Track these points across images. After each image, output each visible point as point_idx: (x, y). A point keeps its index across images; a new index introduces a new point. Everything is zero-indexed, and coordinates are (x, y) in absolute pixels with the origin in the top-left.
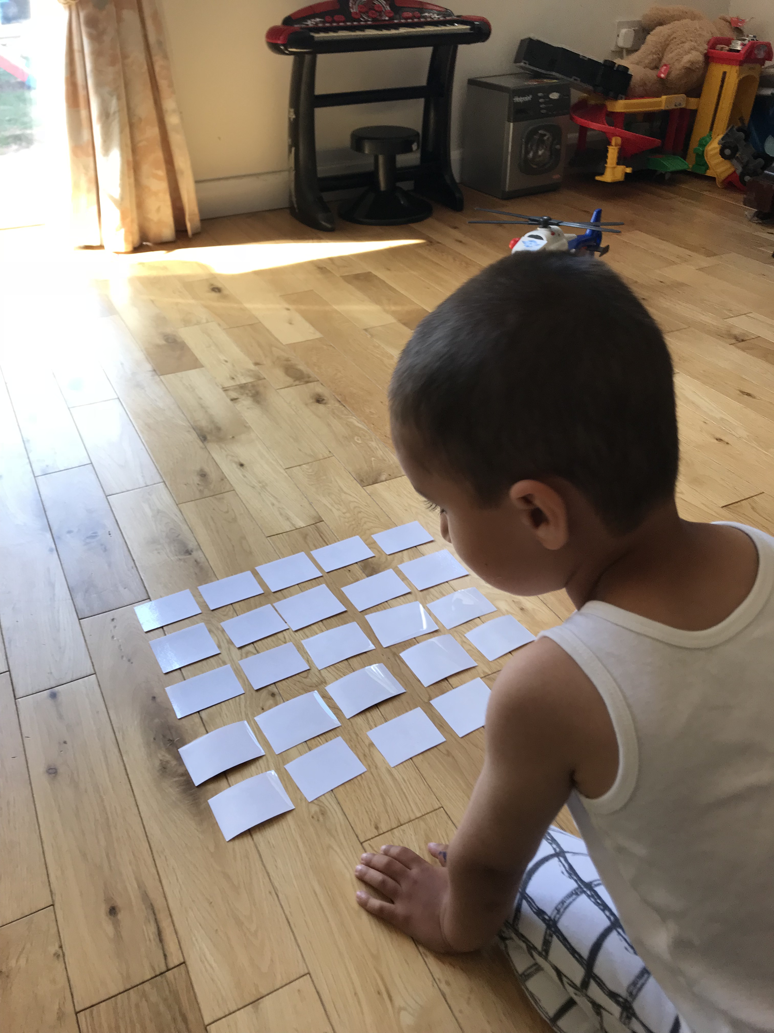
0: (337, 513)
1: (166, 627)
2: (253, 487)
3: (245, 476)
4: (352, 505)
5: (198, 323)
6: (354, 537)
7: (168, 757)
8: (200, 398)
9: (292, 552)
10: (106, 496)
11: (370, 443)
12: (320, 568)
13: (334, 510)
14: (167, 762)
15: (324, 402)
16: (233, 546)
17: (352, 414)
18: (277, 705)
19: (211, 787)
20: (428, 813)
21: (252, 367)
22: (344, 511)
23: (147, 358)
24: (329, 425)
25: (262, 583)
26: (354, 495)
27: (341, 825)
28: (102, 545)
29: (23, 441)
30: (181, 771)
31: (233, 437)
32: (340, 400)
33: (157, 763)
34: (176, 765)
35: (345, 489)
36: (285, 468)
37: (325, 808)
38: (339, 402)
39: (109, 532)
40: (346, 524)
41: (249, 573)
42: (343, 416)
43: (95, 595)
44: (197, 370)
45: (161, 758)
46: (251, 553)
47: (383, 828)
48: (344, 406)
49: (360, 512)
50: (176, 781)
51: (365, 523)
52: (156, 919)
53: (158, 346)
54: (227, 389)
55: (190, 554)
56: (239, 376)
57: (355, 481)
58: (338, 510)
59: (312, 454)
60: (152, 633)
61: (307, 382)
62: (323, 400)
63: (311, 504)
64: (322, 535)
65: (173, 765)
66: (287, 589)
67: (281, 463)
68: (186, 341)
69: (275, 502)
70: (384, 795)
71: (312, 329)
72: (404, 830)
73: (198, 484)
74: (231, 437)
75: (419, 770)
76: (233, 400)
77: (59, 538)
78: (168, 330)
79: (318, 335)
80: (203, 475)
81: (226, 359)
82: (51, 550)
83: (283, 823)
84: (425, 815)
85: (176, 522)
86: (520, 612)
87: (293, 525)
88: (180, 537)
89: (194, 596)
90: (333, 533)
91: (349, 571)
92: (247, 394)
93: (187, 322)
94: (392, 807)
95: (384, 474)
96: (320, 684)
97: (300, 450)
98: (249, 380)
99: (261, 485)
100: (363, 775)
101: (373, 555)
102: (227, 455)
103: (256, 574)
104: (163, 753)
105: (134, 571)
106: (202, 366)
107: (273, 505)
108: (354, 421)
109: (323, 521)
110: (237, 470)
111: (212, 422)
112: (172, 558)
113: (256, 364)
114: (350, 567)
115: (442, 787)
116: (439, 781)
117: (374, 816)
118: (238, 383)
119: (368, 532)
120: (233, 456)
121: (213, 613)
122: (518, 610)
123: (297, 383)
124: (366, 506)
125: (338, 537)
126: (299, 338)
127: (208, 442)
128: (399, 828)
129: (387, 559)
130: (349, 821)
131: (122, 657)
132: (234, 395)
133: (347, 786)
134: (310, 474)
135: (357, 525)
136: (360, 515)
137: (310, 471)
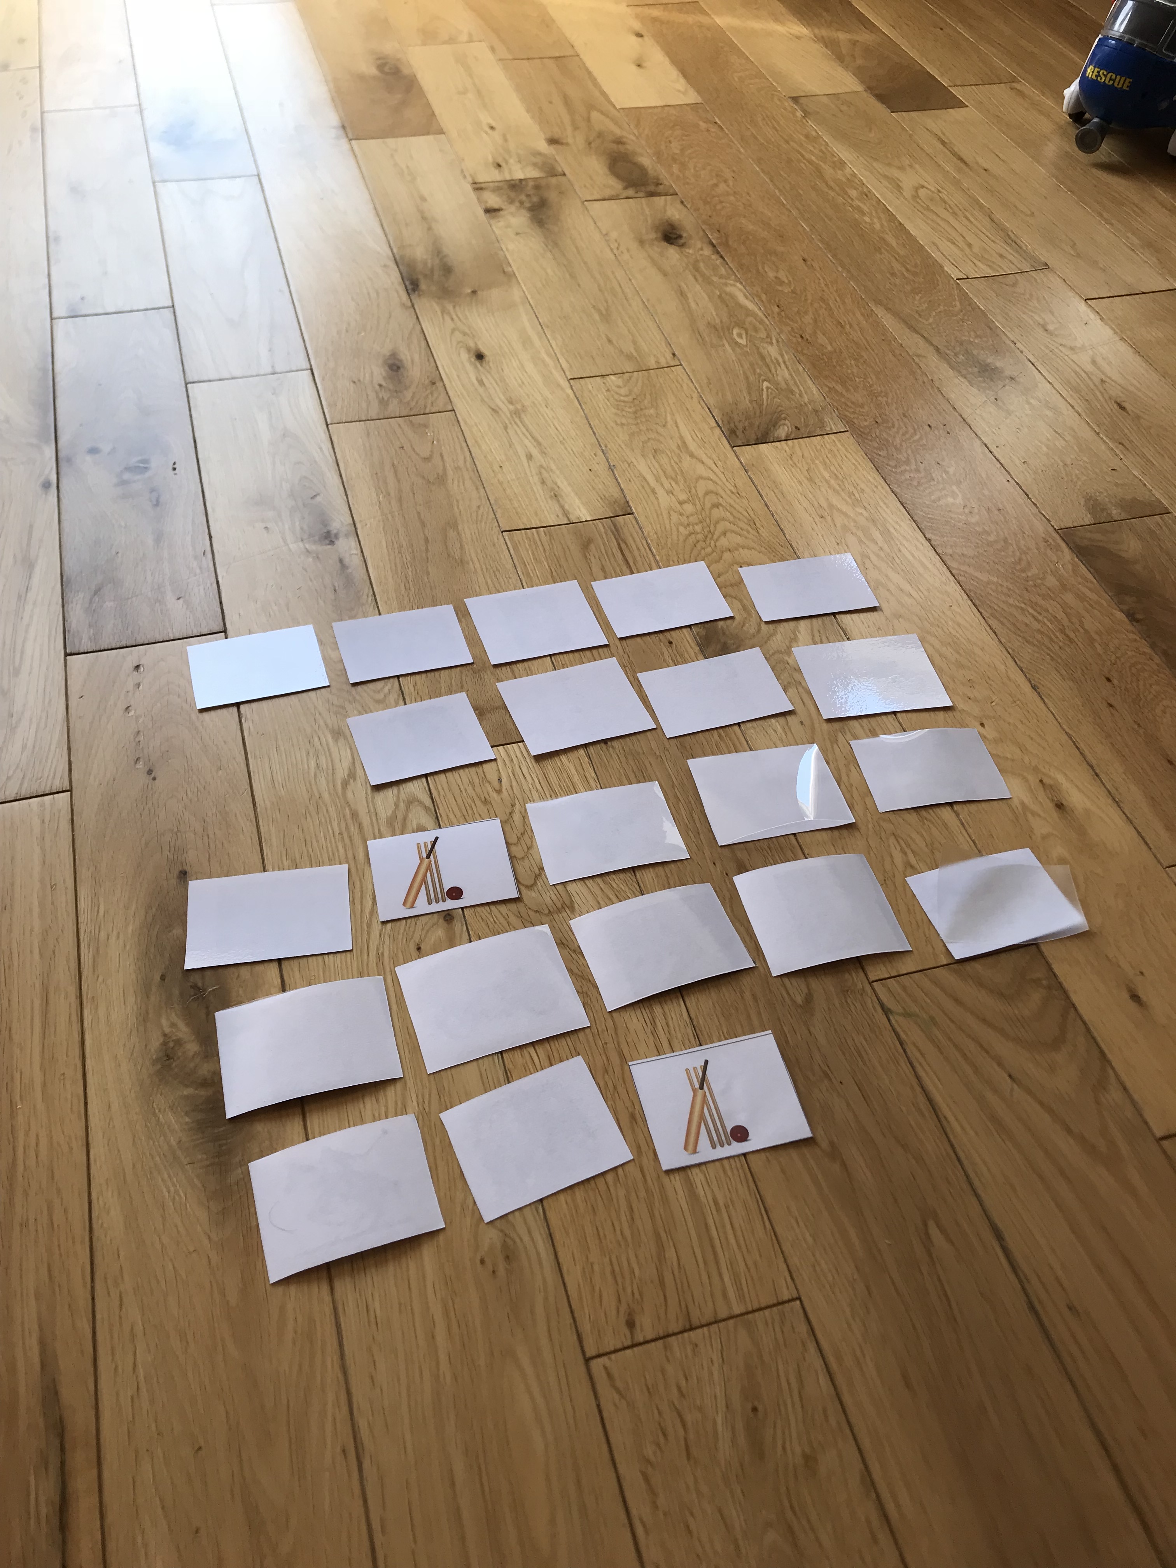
0: (665, 500)
1: (246, 705)
2: (495, 411)
3: (481, 383)
4: (702, 487)
5: (451, 40)
6: (693, 565)
7: (183, 1031)
8: (423, 199)
9: (552, 576)
10: (186, 384)
11: (764, 348)
12: (606, 626)
13: (661, 492)
14: (179, 1042)
15: (682, 241)
16: (427, 540)
17: (736, 276)
18: (452, 945)
19: (260, 1128)
20: (760, 1309)
21: (543, 146)
22: (683, 497)
23: (333, 100)
24: (682, 294)
25: (473, 640)
26: (710, 463)
27: (546, 1299)
28: (152, 490)
29: (47, 237)
30: (204, 1070)
31: (474, 292)
32: (714, 242)
33: (156, 1043)
34: (196, 1054)
35: (692, 446)
36: (569, 378)
37: (515, 1242)
38: (714, 246)
39: (174, 464)
40: (681, 529)
41: (448, 610)
42: (715, 279)
43: (112, 603)
44: (430, 138)
45: (167, 1030)
46: (462, 562)
47: (647, 1327)
48: (721, 257)
49: (716, 506)
50: (187, 1097)
51: (724, 534)
52: (63, 1463)
53: (362, 78)
54: (483, 185)
55: (332, 543)
56: (511, 161)
57: (718, 431)
58: (670, 492)
59: (635, 354)
60: (213, 713)
61: (652, 194)
62: (680, 237)
63: (611, 468)
64: (623, 546)
65: (191, 1054)
66: (526, 664)
67: (565, 365)
68: (419, 76)
69: (535, 452)
70: (663, 1235)
71: (681, 84)
72: (696, 1345)
73: (380, 385)
74: (469, 291)
75: (756, 1186)
76: (488, 211)
77: (69, 460)
78: (389, 48)
79: (692, 97)
80: (395, 367)
81: (494, 124)
82: (46, 485)
83: (410, 1265)
84: (754, 1311)
85: (315, 461)
86: (1055, 814)
87: (566, 513)
88: (319, 499)
89: (321, 642)
90: (648, 545)
91: (671, 643)
92: (522, 203)
93: (428, 36)
94: (676, 1273)
95: (784, 424)
96: (559, 911)
97: (610, 341)
98: (532, 173)
99: (511, 407)
100: (620, 1171)
101: (730, 614)
102: (453, 330)
103: (463, 614)
104: (174, 1018)
105: (207, 561)
106: (441, 132)
107: (530, 457)
108: (738, 292)
109: (632, 514)
110: (468, 366)
111: (438, 252)
112: (293, 546)
113: (553, 141)
114: (673, 633)
115: (805, 1240)
116: (801, 1224)
117: (629, 1290)
118: (508, 178)
119: (727, 556)
120: (465, 334)
121: (354, 690)
122: (1050, 806)
123: (631, 192)
124: (733, 493)
125: (658, 558)
126: (650, 99)
127: (419, 296)
128: (686, 1334)
129: (759, 631)
130: (566, 1291)
131: (138, 760)
132: (493, 200)
133: (579, 1194)
134: (622, 398)
135: (706, 537)
136: (716, 513)
137: (623, 391)
